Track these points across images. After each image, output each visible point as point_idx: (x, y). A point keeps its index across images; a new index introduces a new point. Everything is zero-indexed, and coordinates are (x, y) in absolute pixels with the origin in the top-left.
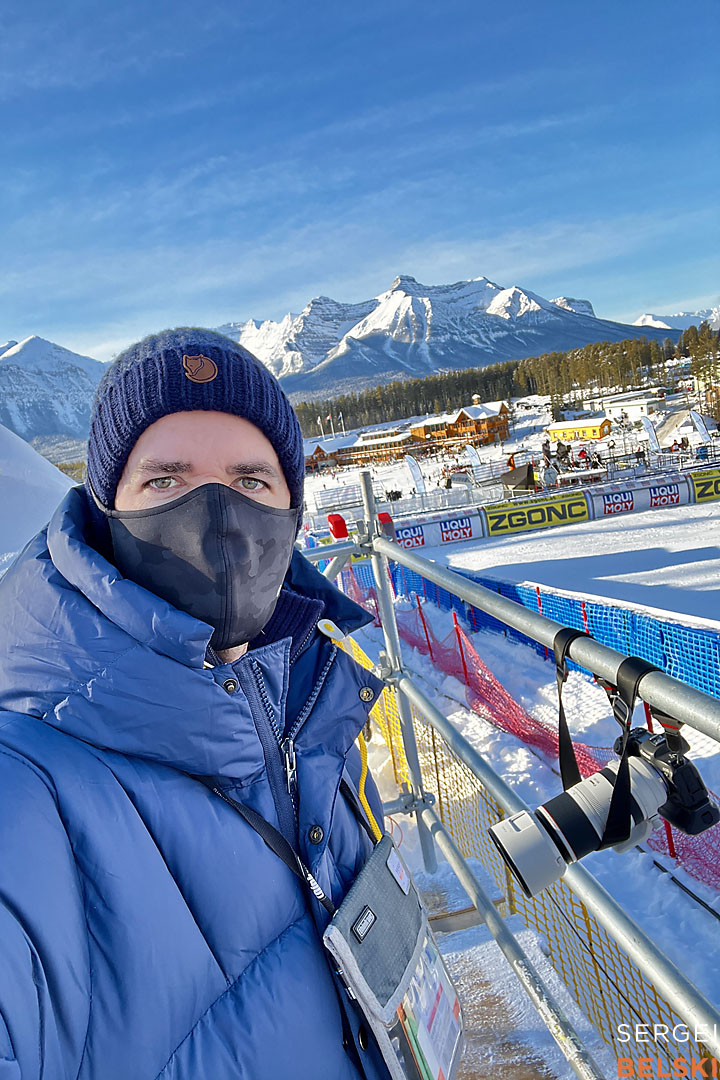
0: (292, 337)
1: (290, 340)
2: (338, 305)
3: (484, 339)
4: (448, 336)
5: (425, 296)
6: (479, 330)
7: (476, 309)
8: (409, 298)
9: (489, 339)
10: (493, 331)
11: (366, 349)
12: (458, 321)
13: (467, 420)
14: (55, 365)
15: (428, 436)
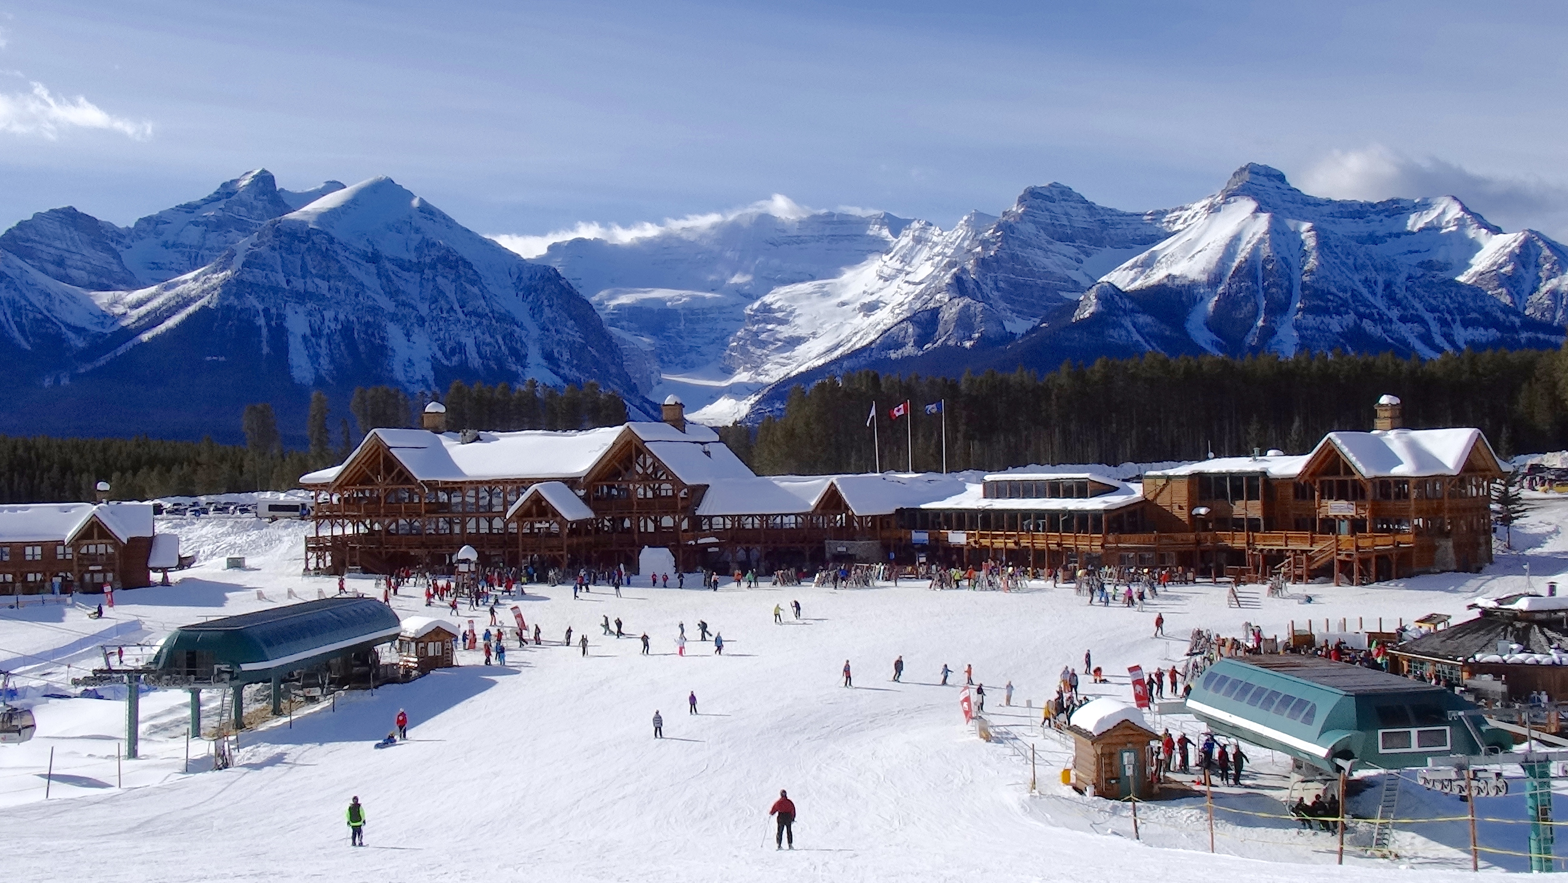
0: (970, 265)
1: (964, 270)
2: (1090, 207)
3: (1439, 340)
4: (1350, 318)
5: (1306, 219)
6: (1428, 316)
7: (1428, 265)
8: (1264, 218)
9: (1453, 343)
10: (1465, 324)
11: (1143, 319)
12: (1380, 290)
13: (1342, 477)
14: (413, 245)
15: (1201, 512)
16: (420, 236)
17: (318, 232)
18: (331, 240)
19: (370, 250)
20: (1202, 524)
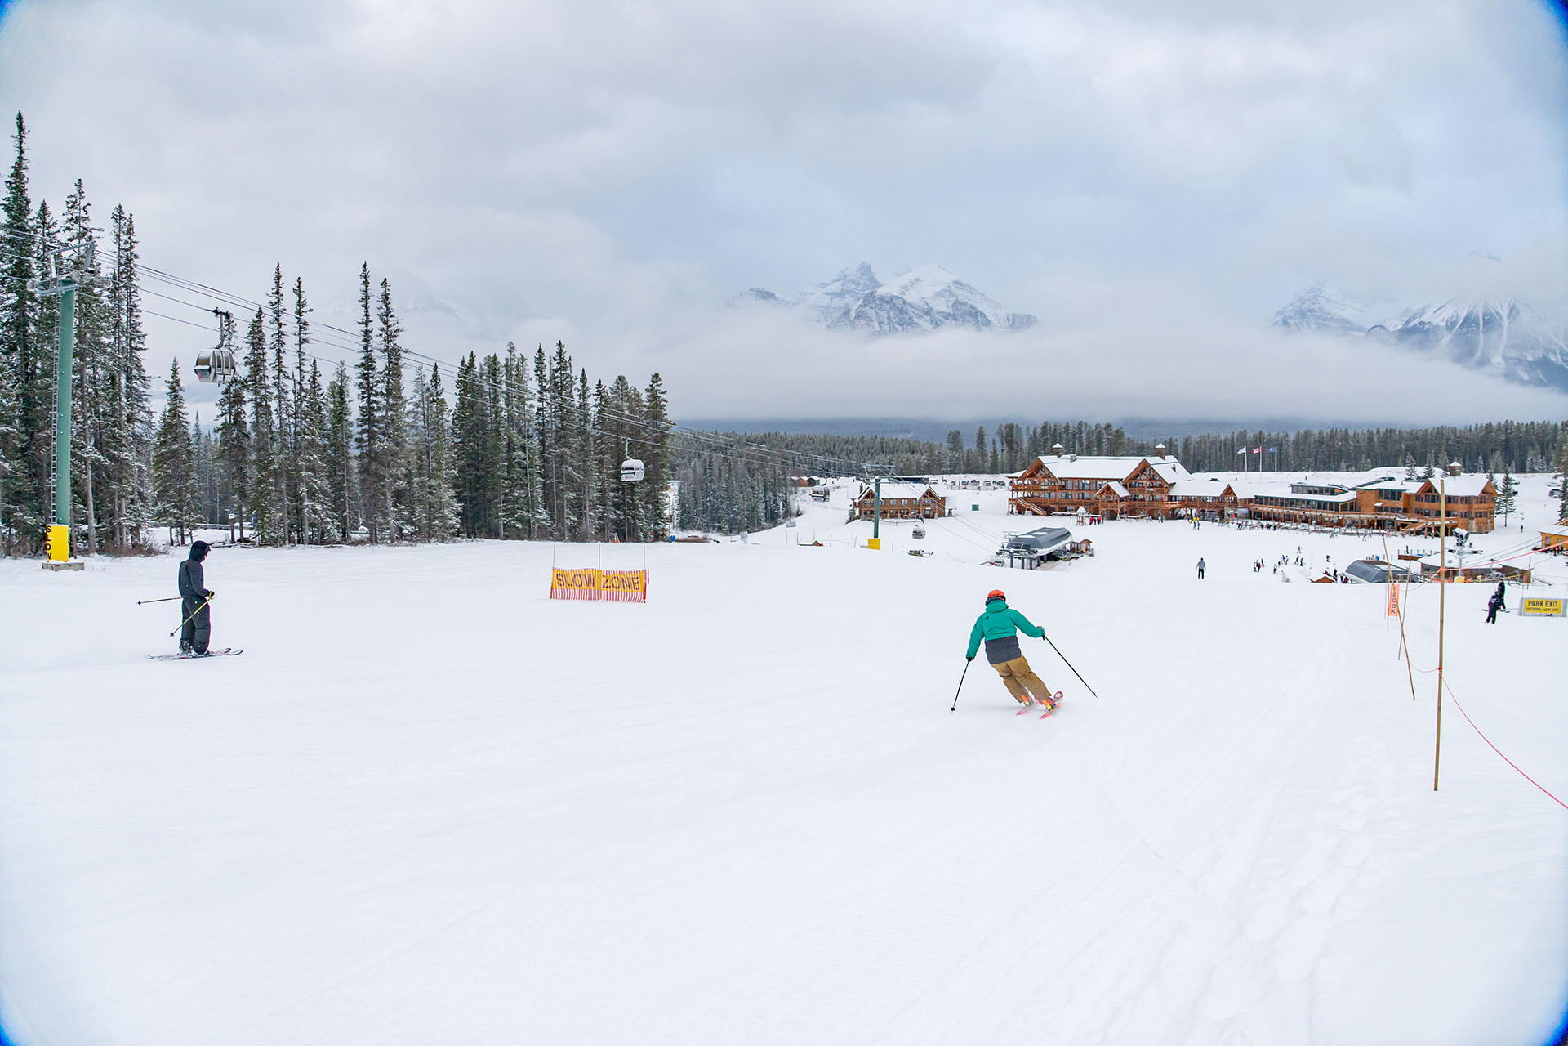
4: (1540, 352)
13: (1434, 494)
14: (951, 304)
15: (1379, 504)
16: (955, 299)
17: (897, 298)
18: (904, 302)
19: (926, 307)
20: (1379, 509)
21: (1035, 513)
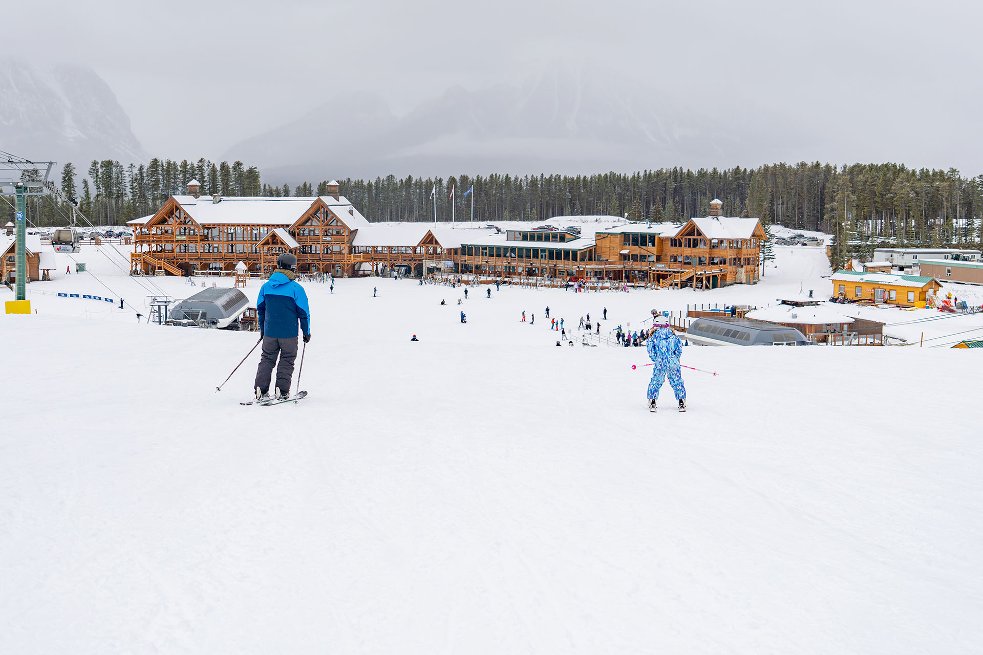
13: (696, 237)
15: (625, 252)
20: (625, 257)
21: (168, 273)
